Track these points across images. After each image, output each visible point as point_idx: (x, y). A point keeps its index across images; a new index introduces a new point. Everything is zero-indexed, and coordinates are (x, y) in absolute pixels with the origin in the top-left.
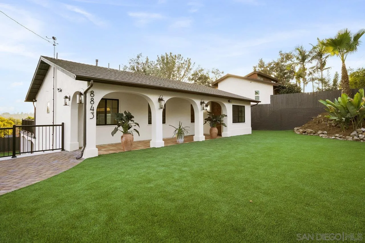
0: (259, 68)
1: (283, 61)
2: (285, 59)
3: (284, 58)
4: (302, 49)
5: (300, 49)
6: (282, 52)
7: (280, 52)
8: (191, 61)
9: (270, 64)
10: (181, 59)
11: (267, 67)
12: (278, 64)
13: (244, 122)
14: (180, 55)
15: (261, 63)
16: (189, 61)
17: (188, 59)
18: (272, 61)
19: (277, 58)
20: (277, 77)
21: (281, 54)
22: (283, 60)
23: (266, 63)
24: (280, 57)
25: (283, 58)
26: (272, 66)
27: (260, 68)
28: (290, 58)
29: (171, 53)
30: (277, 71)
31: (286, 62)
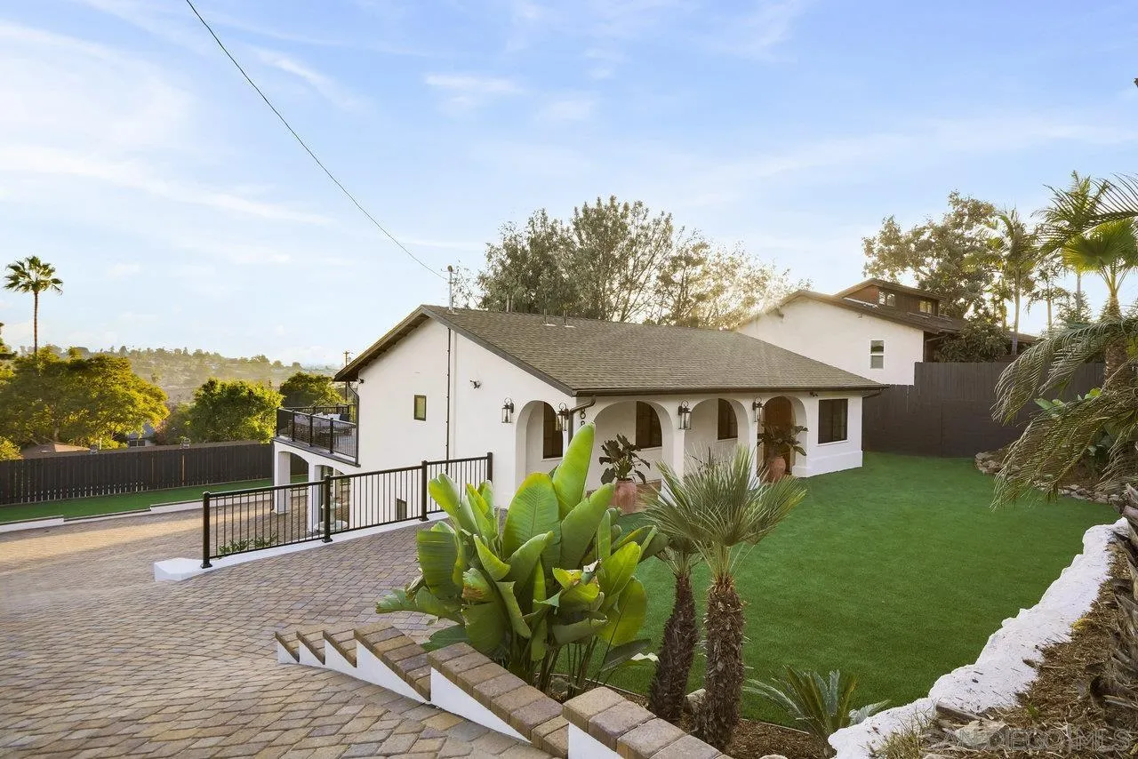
0: (881, 245)
1: (962, 224)
2: (967, 217)
3: (966, 214)
4: (1014, 218)
5: (1009, 216)
6: (960, 197)
7: (951, 197)
8: (672, 223)
9: (918, 233)
10: (642, 216)
11: (908, 242)
12: (941, 233)
13: (845, 438)
14: (640, 205)
15: (890, 231)
16: (667, 221)
17: (663, 214)
18: (926, 224)
19: (940, 214)
20: (936, 275)
21: (957, 202)
22: (962, 220)
23: (905, 231)
24: (951, 210)
25: (961, 216)
26: (924, 237)
27: (886, 245)
28: (984, 216)
29: (612, 199)
30: (938, 256)
31: (969, 227)
